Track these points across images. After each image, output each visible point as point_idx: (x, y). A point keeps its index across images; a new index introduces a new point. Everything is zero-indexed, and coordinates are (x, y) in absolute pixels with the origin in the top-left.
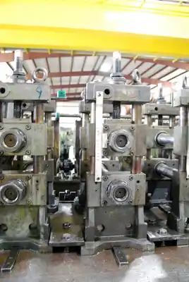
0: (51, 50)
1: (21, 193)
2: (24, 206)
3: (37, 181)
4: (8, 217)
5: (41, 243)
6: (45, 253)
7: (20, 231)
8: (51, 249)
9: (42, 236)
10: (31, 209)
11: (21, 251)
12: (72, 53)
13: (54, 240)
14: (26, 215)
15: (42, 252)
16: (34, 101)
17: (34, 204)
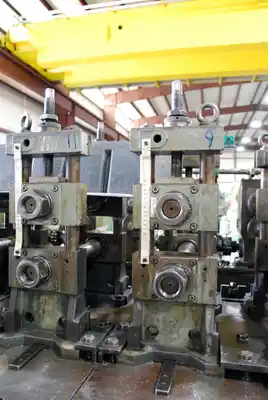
0: (190, 80)
1: (184, 285)
2: (184, 304)
3: (205, 269)
4: (160, 316)
5: (208, 360)
6: (213, 376)
7: (176, 338)
8: (224, 371)
9: (208, 350)
10: (194, 309)
11: (177, 367)
12: (220, 82)
13: (226, 358)
14: (184, 317)
15: (209, 375)
16: (200, 153)
17: (199, 302)
